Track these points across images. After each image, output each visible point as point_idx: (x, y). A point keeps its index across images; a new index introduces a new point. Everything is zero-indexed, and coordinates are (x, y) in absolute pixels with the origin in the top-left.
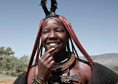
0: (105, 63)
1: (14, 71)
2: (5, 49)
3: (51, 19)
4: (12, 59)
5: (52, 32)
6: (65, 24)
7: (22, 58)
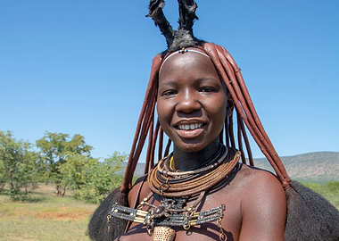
0: (308, 175)
1: (93, 192)
2: (68, 140)
3: (183, 52)
4: (86, 163)
5: (187, 91)
6: (218, 65)
7: (110, 161)
